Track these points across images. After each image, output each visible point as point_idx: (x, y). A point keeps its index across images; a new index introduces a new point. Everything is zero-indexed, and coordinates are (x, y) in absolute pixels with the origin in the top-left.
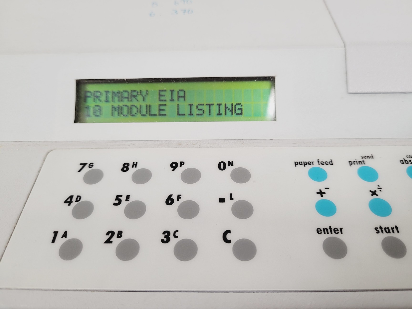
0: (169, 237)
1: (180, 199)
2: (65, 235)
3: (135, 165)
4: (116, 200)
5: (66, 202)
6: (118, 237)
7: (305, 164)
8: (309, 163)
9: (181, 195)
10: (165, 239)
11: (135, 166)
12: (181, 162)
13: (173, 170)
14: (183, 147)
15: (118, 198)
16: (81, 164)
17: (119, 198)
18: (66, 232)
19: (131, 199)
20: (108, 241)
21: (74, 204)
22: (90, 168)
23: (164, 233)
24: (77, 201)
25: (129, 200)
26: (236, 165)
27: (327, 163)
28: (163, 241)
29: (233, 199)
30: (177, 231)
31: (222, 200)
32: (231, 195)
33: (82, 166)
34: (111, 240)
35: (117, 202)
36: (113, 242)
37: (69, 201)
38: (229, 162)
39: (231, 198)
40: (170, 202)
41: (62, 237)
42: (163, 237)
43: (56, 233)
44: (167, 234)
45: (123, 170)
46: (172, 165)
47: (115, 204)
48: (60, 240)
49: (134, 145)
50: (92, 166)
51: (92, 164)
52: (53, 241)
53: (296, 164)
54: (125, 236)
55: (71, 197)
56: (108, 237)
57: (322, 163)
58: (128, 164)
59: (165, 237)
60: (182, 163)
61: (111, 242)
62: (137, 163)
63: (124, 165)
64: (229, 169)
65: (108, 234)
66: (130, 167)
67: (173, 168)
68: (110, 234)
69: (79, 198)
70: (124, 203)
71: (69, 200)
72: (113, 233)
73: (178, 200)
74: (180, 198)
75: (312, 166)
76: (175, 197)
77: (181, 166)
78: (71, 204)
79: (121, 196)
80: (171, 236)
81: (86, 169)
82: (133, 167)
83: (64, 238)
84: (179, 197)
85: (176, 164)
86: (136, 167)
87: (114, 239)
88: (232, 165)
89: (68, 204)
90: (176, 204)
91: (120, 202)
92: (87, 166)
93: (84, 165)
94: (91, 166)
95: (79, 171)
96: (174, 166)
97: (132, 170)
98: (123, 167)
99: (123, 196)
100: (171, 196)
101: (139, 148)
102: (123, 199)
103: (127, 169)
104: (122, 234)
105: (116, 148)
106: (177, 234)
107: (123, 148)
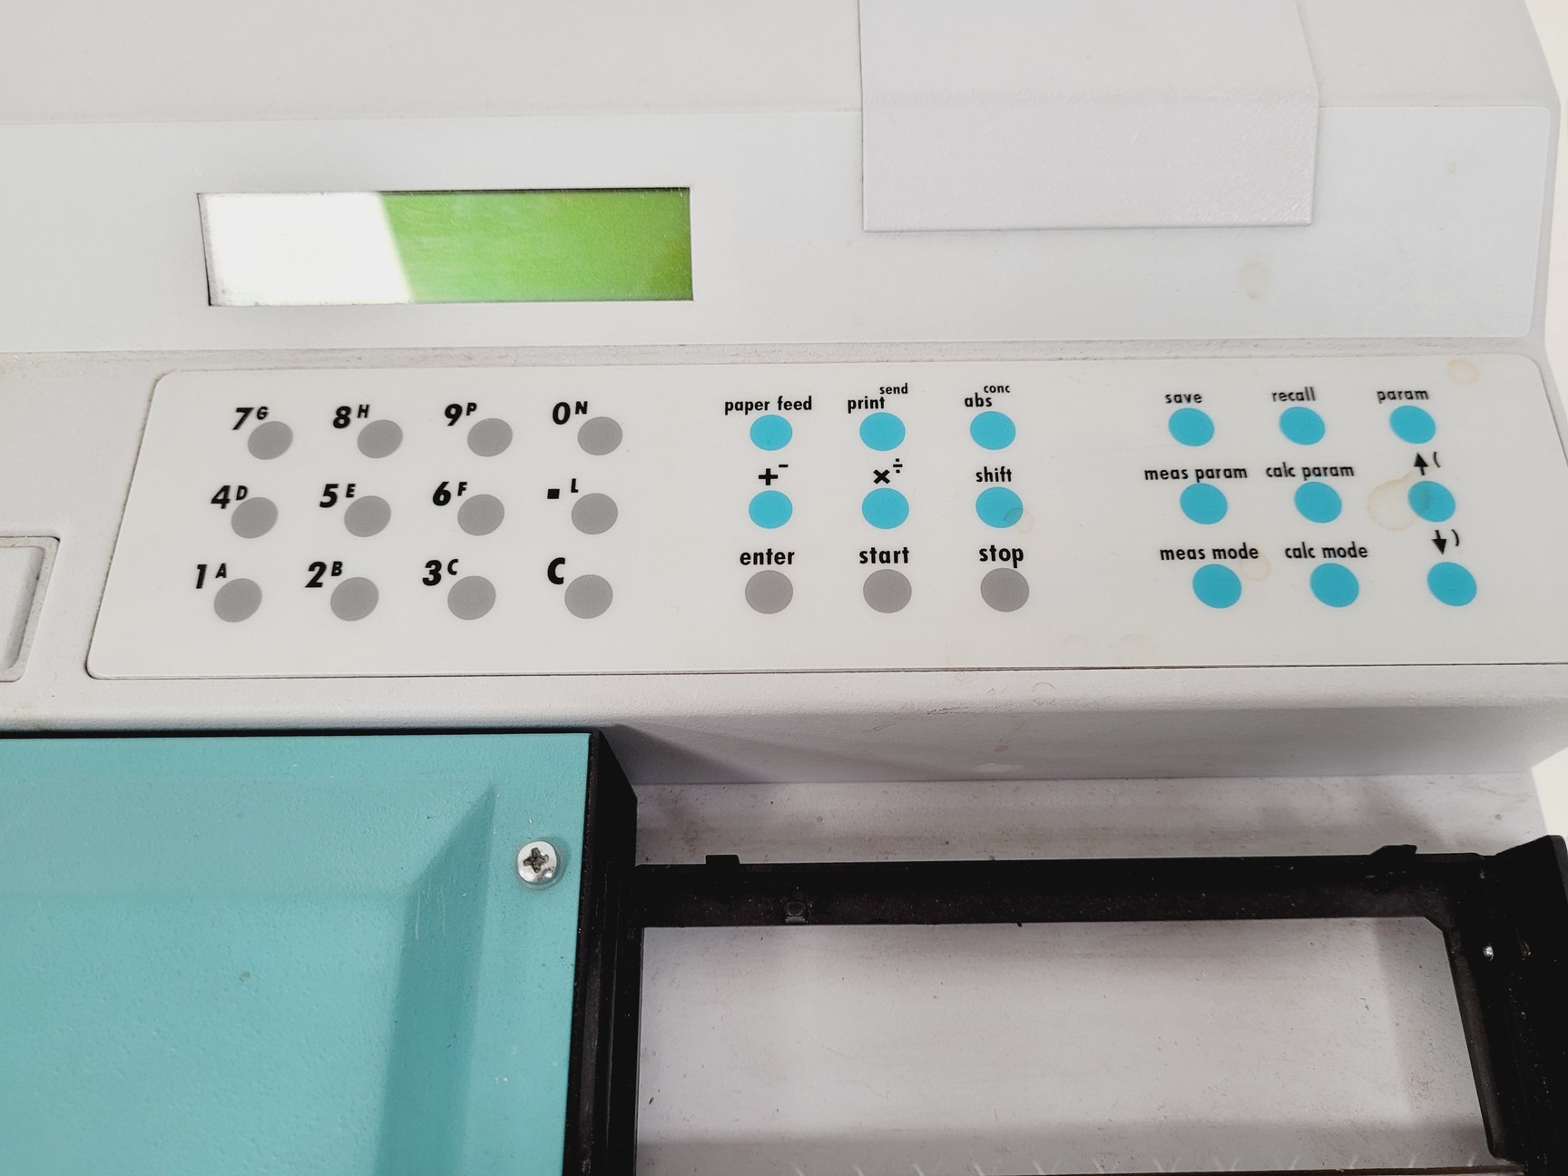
0: (440, 572)
1: (463, 492)
2: (222, 572)
3: (364, 411)
4: (325, 495)
5: (215, 501)
6: (334, 574)
7: (747, 407)
8: (758, 406)
9: (465, 483)
10: (431, 578)
11: (363, 414)
12: (470, 404)
13: (451, 424)
14: (476, 366)
15: (330, 490)
16: (239, 410)
17: (332, 490)
18: (223, 567)
19: (358, 493)
20: (314, 583)
21: (234, 504)
22: (260, 418)
23: (429, 565)
24: (239, 498)
25: (352, 496)
26: (593, 412)
27: (797, 405)
28: (426, 581)
29: (577, 491)
30: (456, 561)
31: (553, 494)
32: (574, 481)
33: (241, 414)
34: (319, 581)
35: (327, 499)
36: (324, 585)
37: (221, 499)
38: (578, 404)
39: (574, 490)
40: (442, 498)
41: (217, 577)
42: (426, 573)
43: (202, 568)
44: (434, 566)
45: (336, 424)
46: (448, 413)
47: (323, 505)
48: (213, 584)
49: (360, 359)
50: (265, 414)
51: (263, 411)
52: (199, 585)
53: (729, 407)
54: (347, 573)
55: (226, 489)
56: (313, 574)
57: (787, 406)
58: (348, 410)
59: (431, 572)
60: (472, 407)
61: (320, 585)
62: (368, 406)
63: (338, 412)
64: (577, 420)
65: (312, 568)
66: (353, 416)
67: (450, 420)
68: (317, 569)
69: (243, 491)
70: (343, 503)
71: (221, 497)
72: (322, 566)
73: (460, 494)
74: (464, 489)
75: (763, 413)
76: (452, 488)
77: (468, 414)
78: (228, 505)
79: (335, 486)
80: (444, 572)
81: (252, 422)
82: (359, 416)
83: (221, 578)
84: (462, 486)
85: (458, 408)
86: (366, 416)
87: (326, 578)
88: (584, 411)
89: (220, 505)
90: (456, 502)
91: (334, 498)
92: (253, 415)
93: (246, 411)
94: (262, 413)
95: (236, 428)
96: (453, 413)
97: (357, 424)
98: (337, 416)
99: (339, 486)
100: (444, 484)
101: (373, 367)
102: (341, 492)
103: (347, 422)
104: (342, 568)
105: (319, 368)
106: (454, 567)
107: (335, 367)
